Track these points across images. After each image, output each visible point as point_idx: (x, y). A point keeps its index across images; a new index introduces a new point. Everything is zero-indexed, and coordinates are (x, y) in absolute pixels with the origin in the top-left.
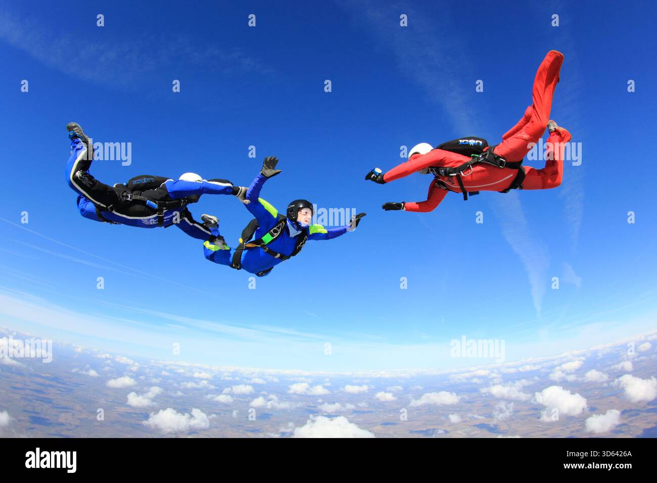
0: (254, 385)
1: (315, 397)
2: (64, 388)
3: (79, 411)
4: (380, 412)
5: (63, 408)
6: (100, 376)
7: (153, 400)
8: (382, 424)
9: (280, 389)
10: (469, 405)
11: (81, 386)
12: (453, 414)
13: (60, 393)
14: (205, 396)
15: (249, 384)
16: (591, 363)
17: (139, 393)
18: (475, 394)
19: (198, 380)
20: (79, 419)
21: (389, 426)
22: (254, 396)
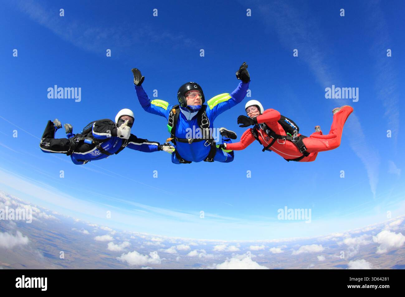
0: (191, 246)
6: (90, 234)
9: (208, 247)
13: (63, 243)
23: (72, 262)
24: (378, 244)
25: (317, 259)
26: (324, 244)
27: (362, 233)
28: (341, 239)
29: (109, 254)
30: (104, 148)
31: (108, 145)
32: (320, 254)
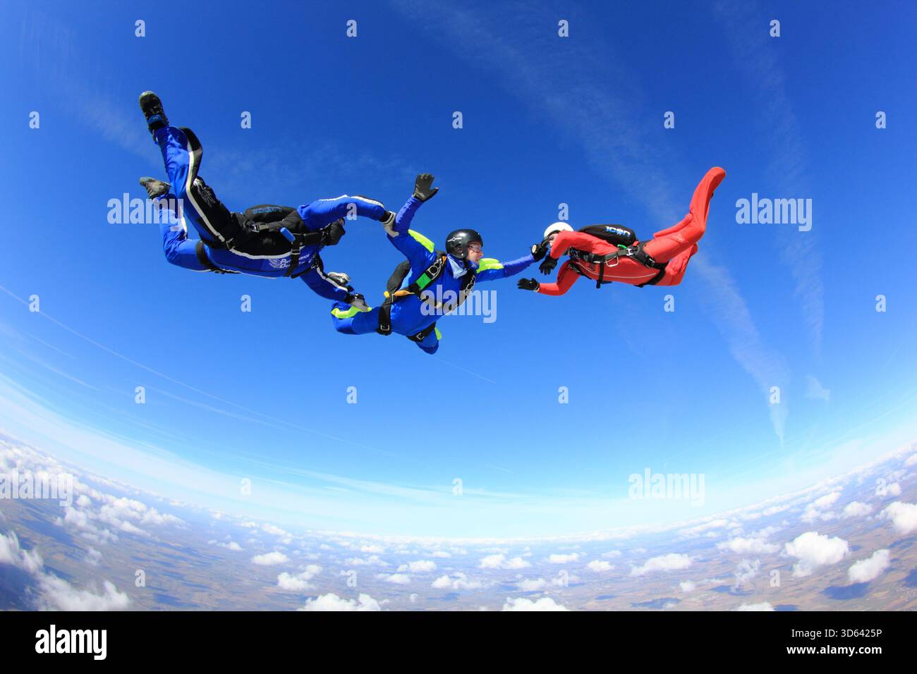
0: (437, 560)
1: (513, 573)
2: (200, 562)
3: (218, 591)
4: (594, 583)
5: (197, 586)
6: (243, 549)
7: (310, 581)
8: (597, 599)
9: (469, 564)
10: (705, 564)
11: (220, 560)
12: (685, 581)
13: (192, 568)
14: (375, 576)
15: (430, 559)
16: (851, 493)
17: (292, 572)
18: (710, 550)
19: (367, 555)
20: (217, 600)
21: (606, 600)
22: (437, 573)
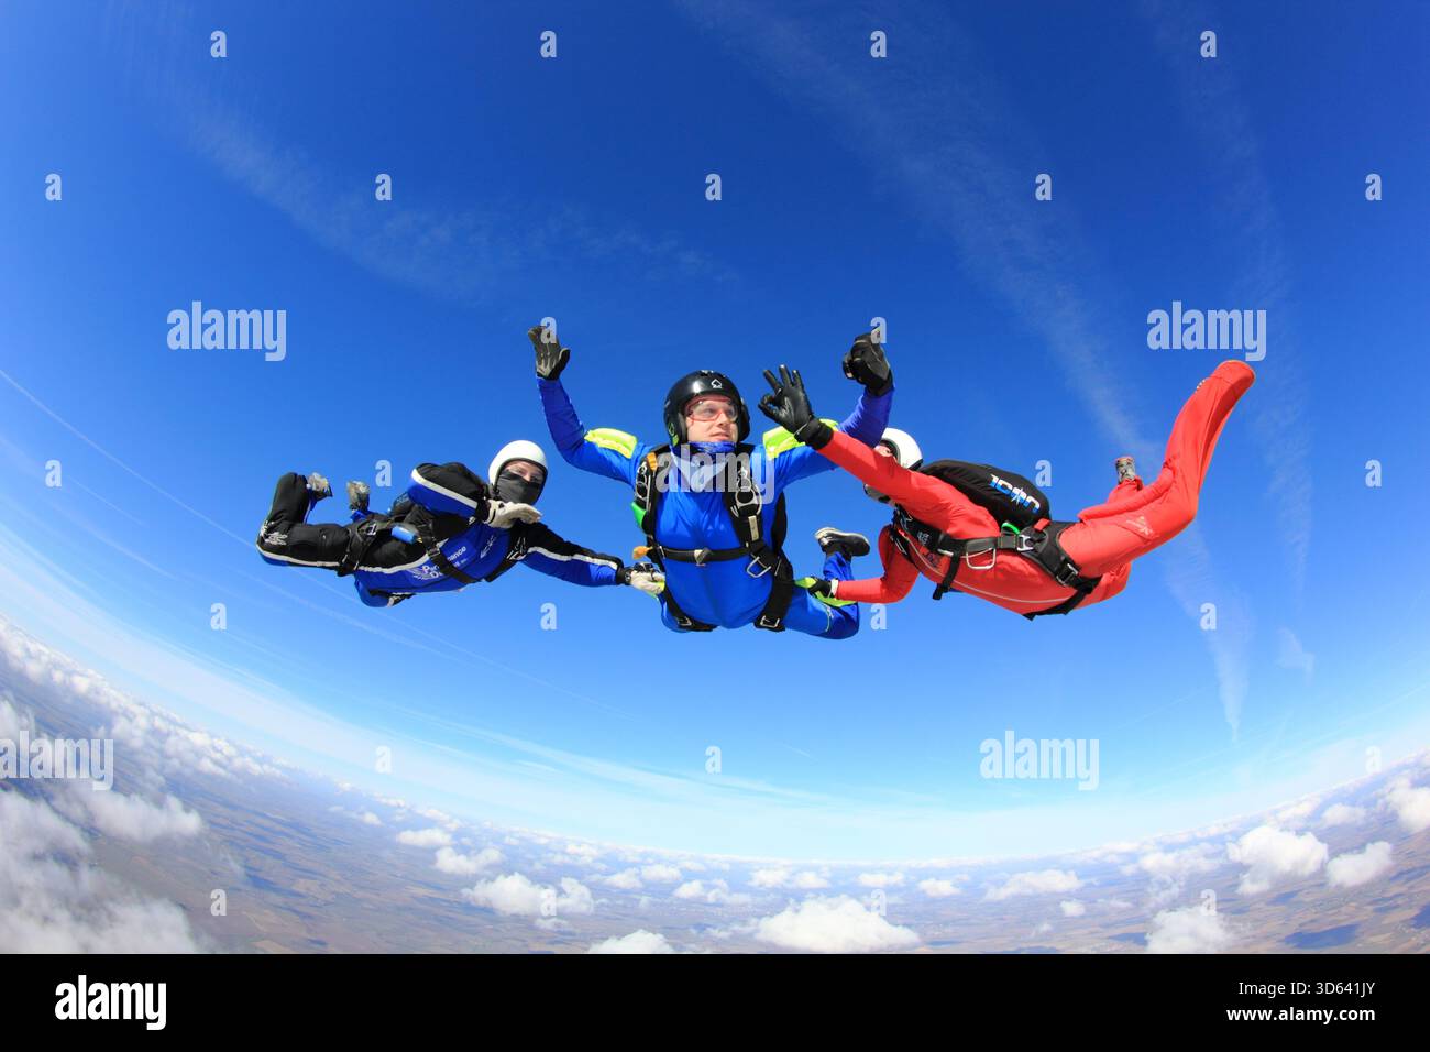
2: (312, 843)
5: (304, 870)
13: (301, 848)
23: (327, 903)
24: (1242, 868)
25: (1061, 911)
26: (1083, 871)
27: (1195, 842)
28: (1132, 857)
29: (438, 888)
30: (452, 557)
31: (464, 549)
32: (1069, 896)
